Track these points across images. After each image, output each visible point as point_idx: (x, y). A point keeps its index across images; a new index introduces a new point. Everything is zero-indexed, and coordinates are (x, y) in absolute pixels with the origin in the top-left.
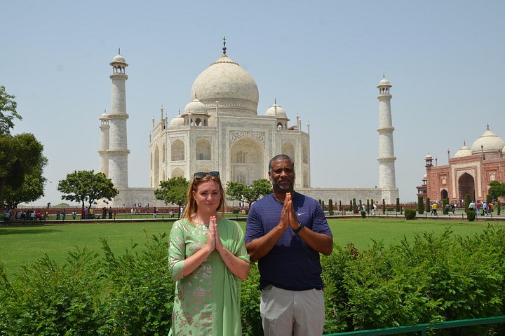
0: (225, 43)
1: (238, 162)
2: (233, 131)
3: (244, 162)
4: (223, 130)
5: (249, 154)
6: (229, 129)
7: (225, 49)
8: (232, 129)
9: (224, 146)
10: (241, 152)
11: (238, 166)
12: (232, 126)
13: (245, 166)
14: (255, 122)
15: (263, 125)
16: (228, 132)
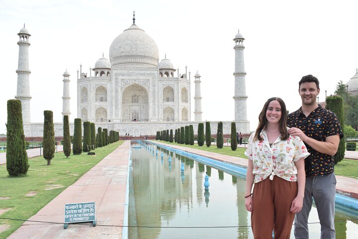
0: (134, 15)
1: (132, 102)
2: (124, 79)
3: (138, 102)
4: (116, 79)
5: (142, 96)
6: (120, 78)
7: (134, 19)
8: (123, 78)
9: (117, 91)
10: (135, 95)
11: (132, 105)
12: (123, 75)
13: (138, 105)
14: (141, 72)
15: (148, 74)
16: (120, 81)
